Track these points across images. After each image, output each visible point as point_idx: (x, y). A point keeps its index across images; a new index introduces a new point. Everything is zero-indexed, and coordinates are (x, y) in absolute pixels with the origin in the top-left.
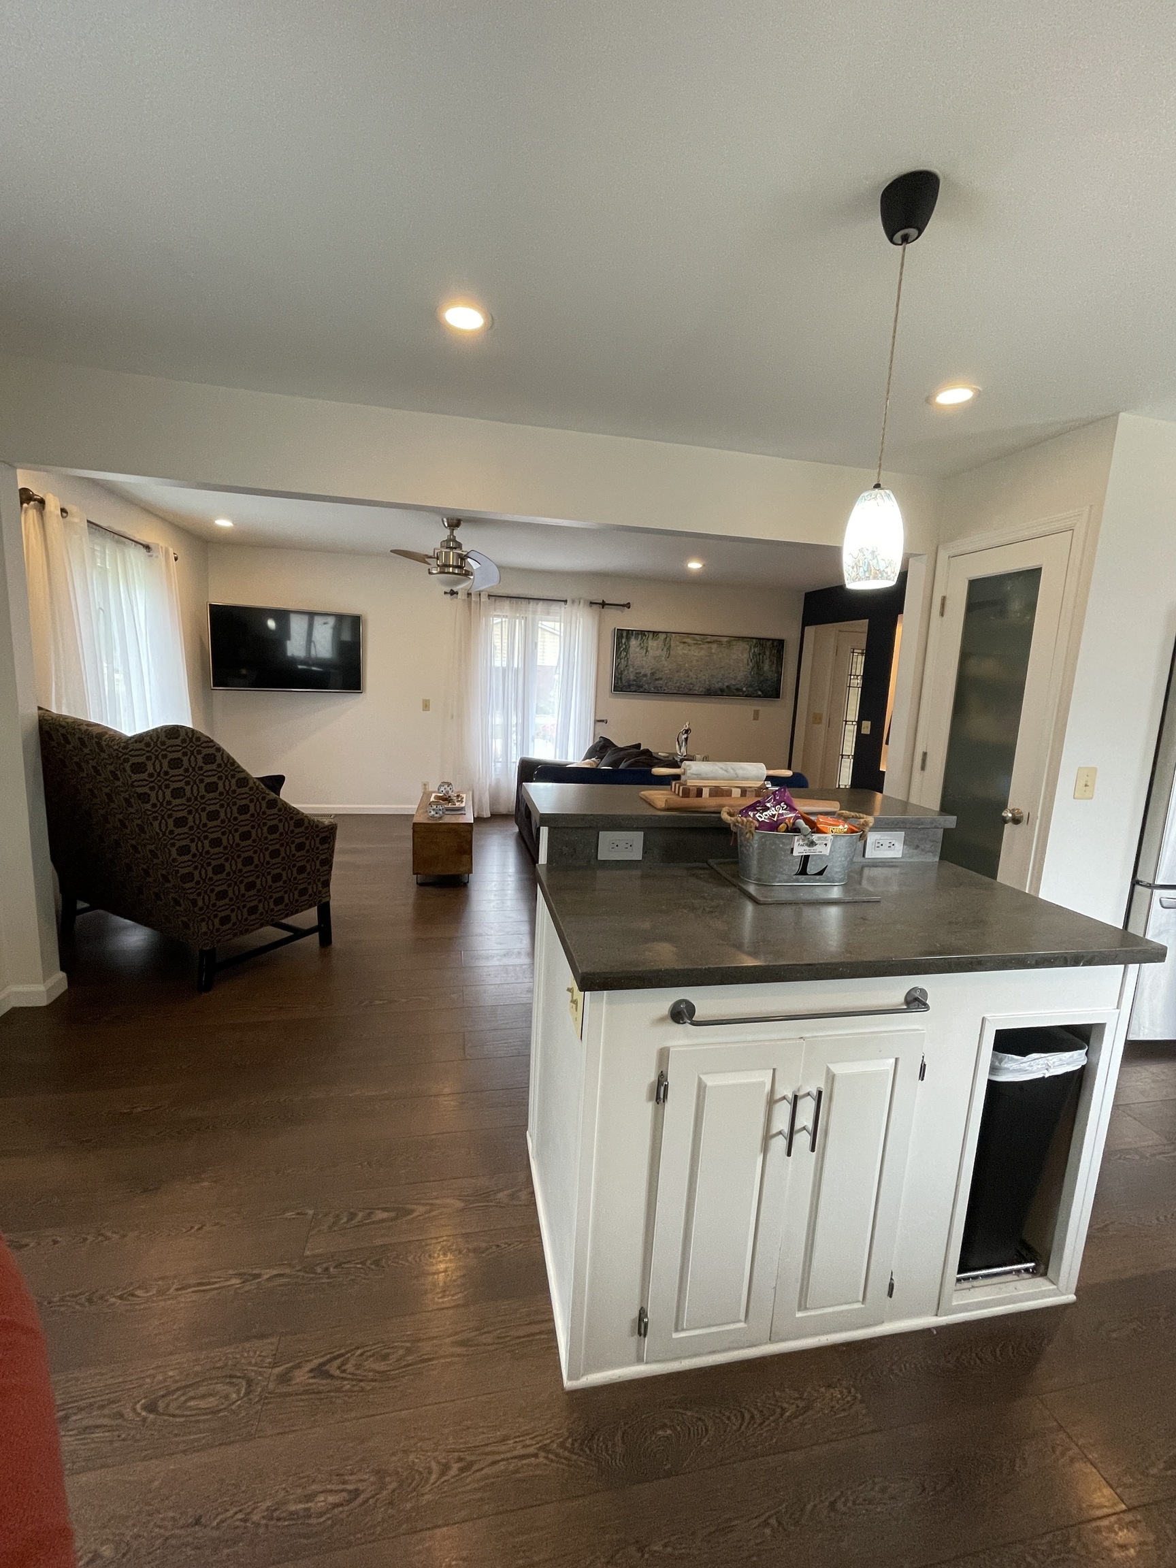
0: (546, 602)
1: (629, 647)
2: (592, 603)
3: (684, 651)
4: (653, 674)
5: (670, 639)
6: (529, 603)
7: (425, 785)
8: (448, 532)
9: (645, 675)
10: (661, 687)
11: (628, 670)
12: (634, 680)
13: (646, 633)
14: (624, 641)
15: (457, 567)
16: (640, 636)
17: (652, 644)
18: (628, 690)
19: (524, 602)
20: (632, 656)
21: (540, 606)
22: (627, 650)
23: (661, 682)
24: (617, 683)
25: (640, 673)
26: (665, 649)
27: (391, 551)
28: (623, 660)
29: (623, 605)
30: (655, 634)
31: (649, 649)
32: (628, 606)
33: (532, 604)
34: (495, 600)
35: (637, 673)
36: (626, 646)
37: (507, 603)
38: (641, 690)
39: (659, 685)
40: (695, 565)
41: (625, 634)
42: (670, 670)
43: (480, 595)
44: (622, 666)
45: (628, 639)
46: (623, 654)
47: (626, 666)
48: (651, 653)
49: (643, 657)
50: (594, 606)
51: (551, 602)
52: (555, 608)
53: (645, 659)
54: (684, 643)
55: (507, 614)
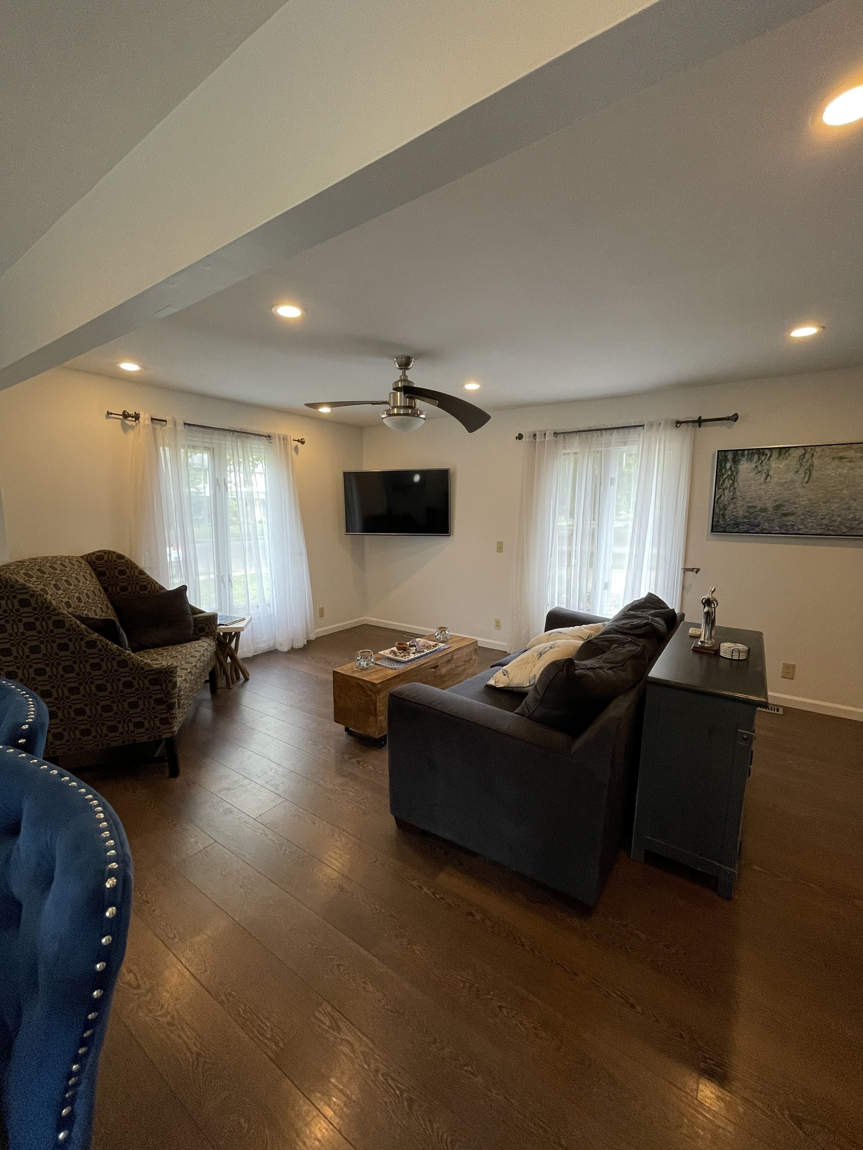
0: (621, 431)
1: (737, 473)
2: (678, 423)
3: (839, 470)
4: (777, 507)
5: (813, 455)
6: (602, 435)
7: (497, 622)
8: (400, 372)
9: (764, 510)
10: (793, 526)
11: (735, 504)
12: (745, 517)
13: (767, 451)
14: (728, 465)
15: (405, 407)
16: (756, 457)
17: (776, 464)
18: (736, 530)
19: (595, 434)
20: (741, 484)
21: (615, 436)
22: (733, 478)
23: (791, 518)
24: (718, 522)
25: (756, 507)
26: (802, 470)
27: (306, 405)
28: (726, 492)
29: (728, 419)
30: (783, 451)
31: (771, 473)
32: (735, 418)
33: (606, 436)
34: (564, 438)
35: (749, 507)
36: (732, 472)
37: (576, 440)
38: (757, 529)
39: (789, 523)
40: (805, 332)
41: (730, 456)
42: (809, 500)
43: (545, 434)
44: (725, 499)
45: (736, 461)
46: (728, 483)
47: (733, 499)
48: (775, 479)
49: (761, 484)
50: (684, 426)
51: (626, 431)
52: (633, 435)
53: (764, 486)
54: (841, 458)
55: (576, 451)
